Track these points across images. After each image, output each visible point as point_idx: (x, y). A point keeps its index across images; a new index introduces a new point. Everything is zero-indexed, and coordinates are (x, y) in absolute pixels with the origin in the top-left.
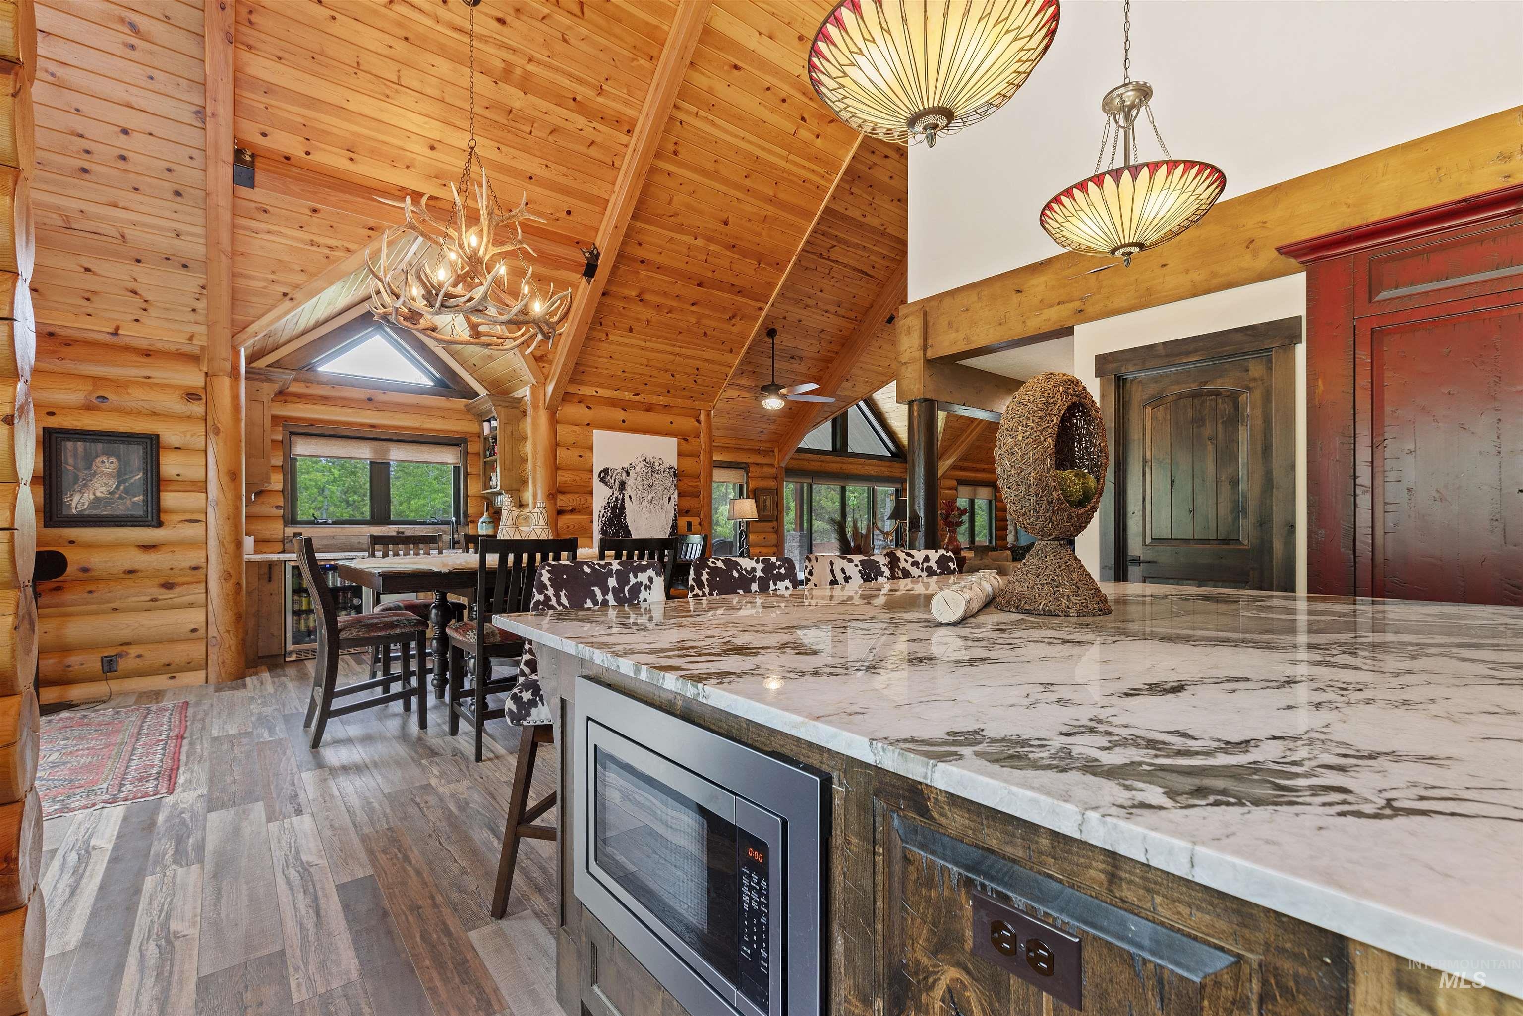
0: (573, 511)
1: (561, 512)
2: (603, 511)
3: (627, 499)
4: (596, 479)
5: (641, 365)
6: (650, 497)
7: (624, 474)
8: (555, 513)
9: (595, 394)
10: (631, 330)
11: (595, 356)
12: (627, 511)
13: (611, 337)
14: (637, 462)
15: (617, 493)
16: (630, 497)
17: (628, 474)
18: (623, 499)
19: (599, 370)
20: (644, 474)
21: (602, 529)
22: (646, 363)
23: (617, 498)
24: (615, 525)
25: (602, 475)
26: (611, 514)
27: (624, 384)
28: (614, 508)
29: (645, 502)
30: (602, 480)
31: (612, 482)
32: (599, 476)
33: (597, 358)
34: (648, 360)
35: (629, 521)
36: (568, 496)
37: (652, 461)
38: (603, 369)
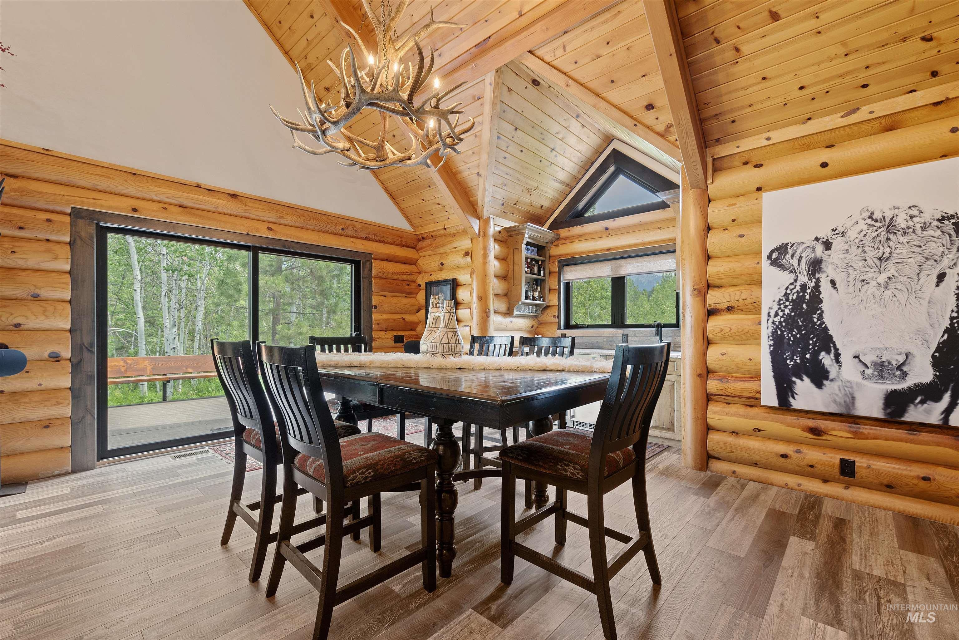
0: (730, 309)
1: (711, 313)
2: (776, 307)
3: (825, 286)
4: (765, 263)
5: (831, 59)
6: (882, 278)
7: (820, 248)
8: (702, 313)
9: (767, 143)
10: (775, 16)
11: (737, 90)
12: (825, 306)
13: (745, 49)
14: (849, 224)
15: (803, 279)
16: (833, 283)
17: (828, 245)
18: (817, 287)
19: (755, 107)
20: (867, 241)
21: (774, 333)
22: (844, 51)
23: (804, 287)
24: (799, 329)
25: (775, 255)
26: (792, 310)
27: (815, 105)
28: (797, 304)
29: (871, 288)
30: (775, 263)
31: (795, 262)
32: (769, 257)
33: (742, 93)
34: (844, 44)
35: (830, 321)
36: (723, 290)
37: (888, 215)
38: (762, 102)
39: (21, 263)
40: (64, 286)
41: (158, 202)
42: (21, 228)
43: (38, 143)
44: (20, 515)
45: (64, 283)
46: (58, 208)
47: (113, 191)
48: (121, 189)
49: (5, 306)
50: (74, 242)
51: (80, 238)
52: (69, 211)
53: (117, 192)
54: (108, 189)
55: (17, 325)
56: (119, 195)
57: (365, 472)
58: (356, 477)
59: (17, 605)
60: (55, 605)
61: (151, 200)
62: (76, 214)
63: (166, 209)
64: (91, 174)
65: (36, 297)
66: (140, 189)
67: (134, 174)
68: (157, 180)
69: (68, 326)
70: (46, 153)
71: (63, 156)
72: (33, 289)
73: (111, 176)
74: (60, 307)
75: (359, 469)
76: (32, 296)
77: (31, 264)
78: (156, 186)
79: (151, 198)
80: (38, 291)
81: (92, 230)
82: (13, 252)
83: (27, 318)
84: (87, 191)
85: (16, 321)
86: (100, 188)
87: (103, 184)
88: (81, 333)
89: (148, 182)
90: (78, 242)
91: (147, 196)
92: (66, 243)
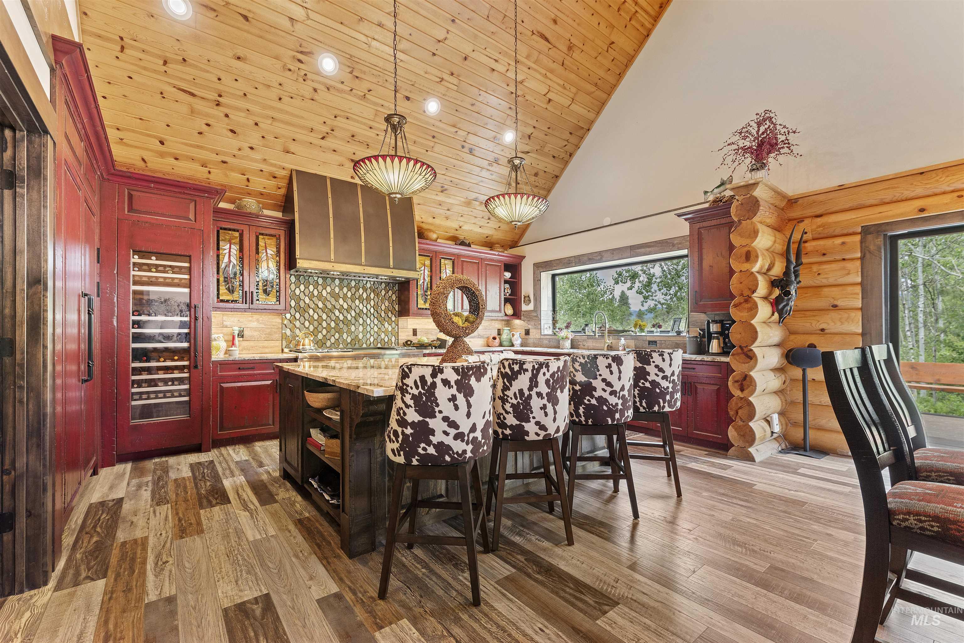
39: (825, 282)
40: (855, 296)
41: (953, 191)
42: (824, 254)
43: (834, 183)
44: (802, 471)
45: (855, 294)
46: (851, 231)
47: (899, 199)
48: (908, 194)
49: (814, 316)
50: (864, 257)
51: (870, 252)
52: (859, 230)
53: (904, 198)
54: (894, 199)
55: (823, 330)
56: (907, 200)
57: (925, 521)
58: (908, 520)
59: (744, 511)
60: (755, 522)
61: (944, 193)
62: (866, 231)
63: (962, 196)
64: (877, 191)
65: (835, 306)
66: (928, 186)
67: (922, 173)
68: (949, 169)
69: (860, 331)
70: (841, 188)
71: (854, 185)
72: (832, 300)
73: (896, 186)
74: (853, 314)
75: (917, 514)
76: (832, 306)
77: (831, 281)
78: (948, 176)
79: (943, 190)
80: (836, 303)
81: (880, 241)
82: (819, 274)
83: (828, 324)
84: (875, 208)
85: (822, 326)
86: (887, 201)
87: (888, 195)
88: (871, 336)
89: (937, 176)
90: (868, 255)
91: (937, 191)
92: (857, 259)
